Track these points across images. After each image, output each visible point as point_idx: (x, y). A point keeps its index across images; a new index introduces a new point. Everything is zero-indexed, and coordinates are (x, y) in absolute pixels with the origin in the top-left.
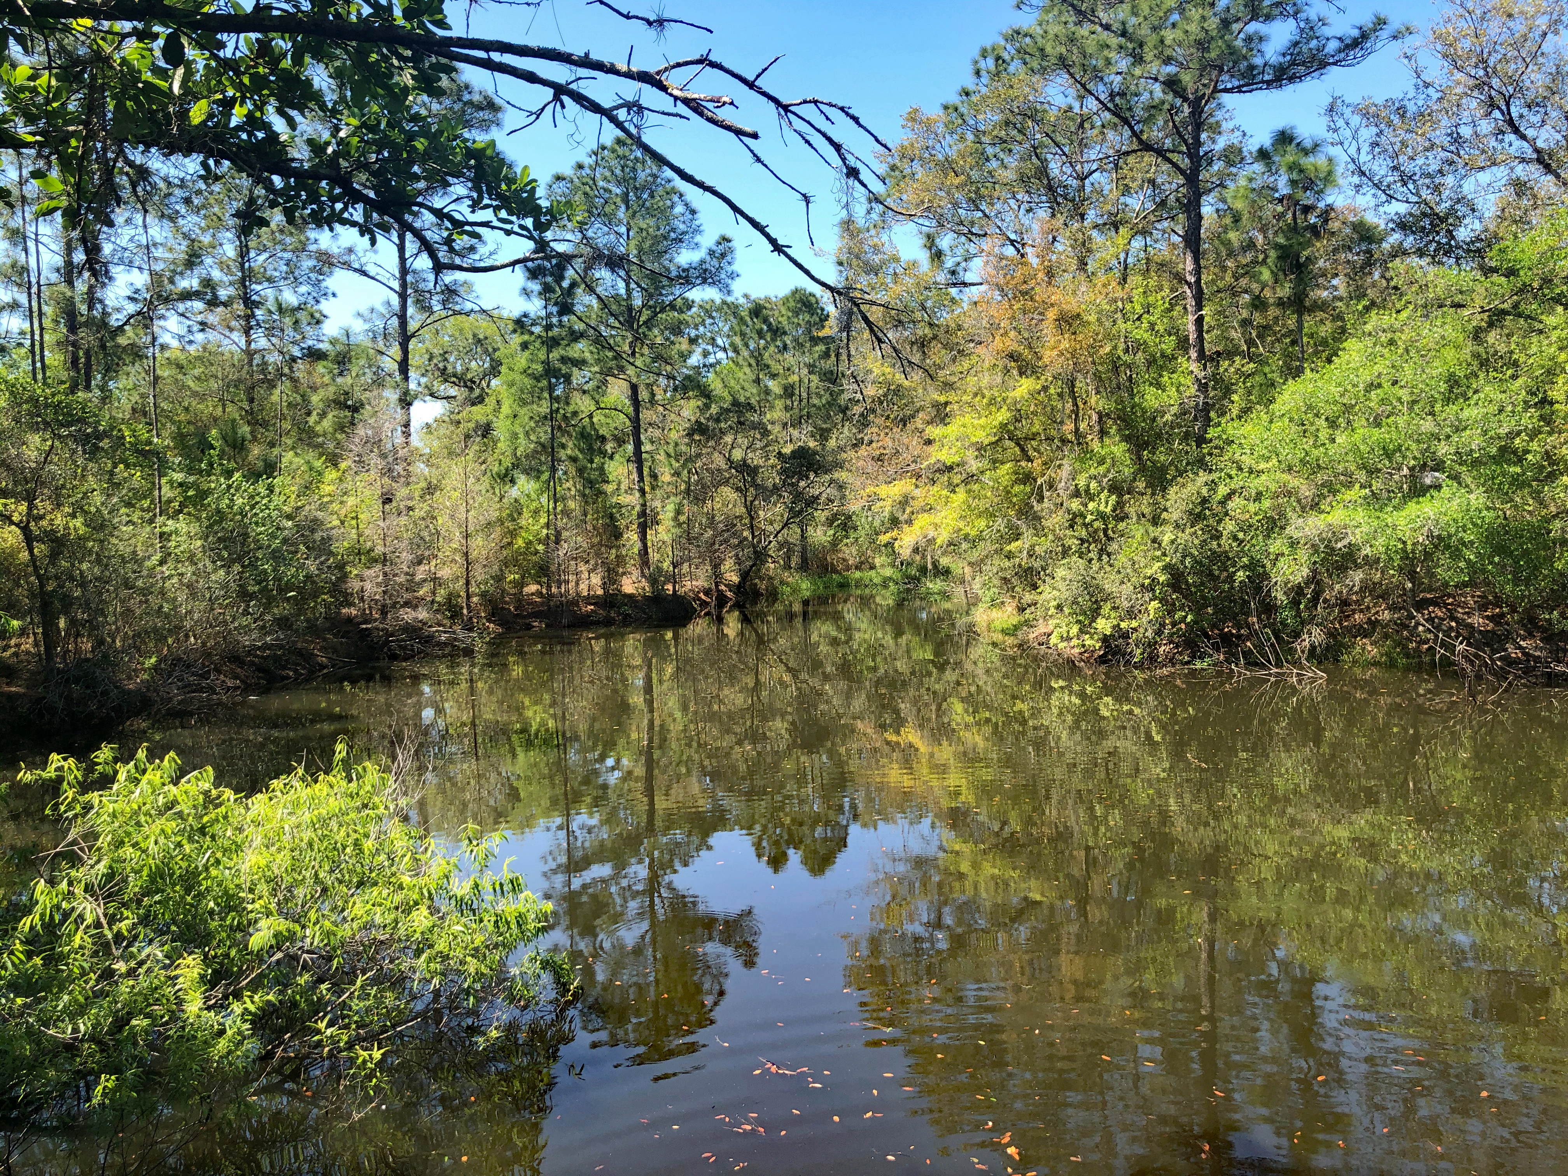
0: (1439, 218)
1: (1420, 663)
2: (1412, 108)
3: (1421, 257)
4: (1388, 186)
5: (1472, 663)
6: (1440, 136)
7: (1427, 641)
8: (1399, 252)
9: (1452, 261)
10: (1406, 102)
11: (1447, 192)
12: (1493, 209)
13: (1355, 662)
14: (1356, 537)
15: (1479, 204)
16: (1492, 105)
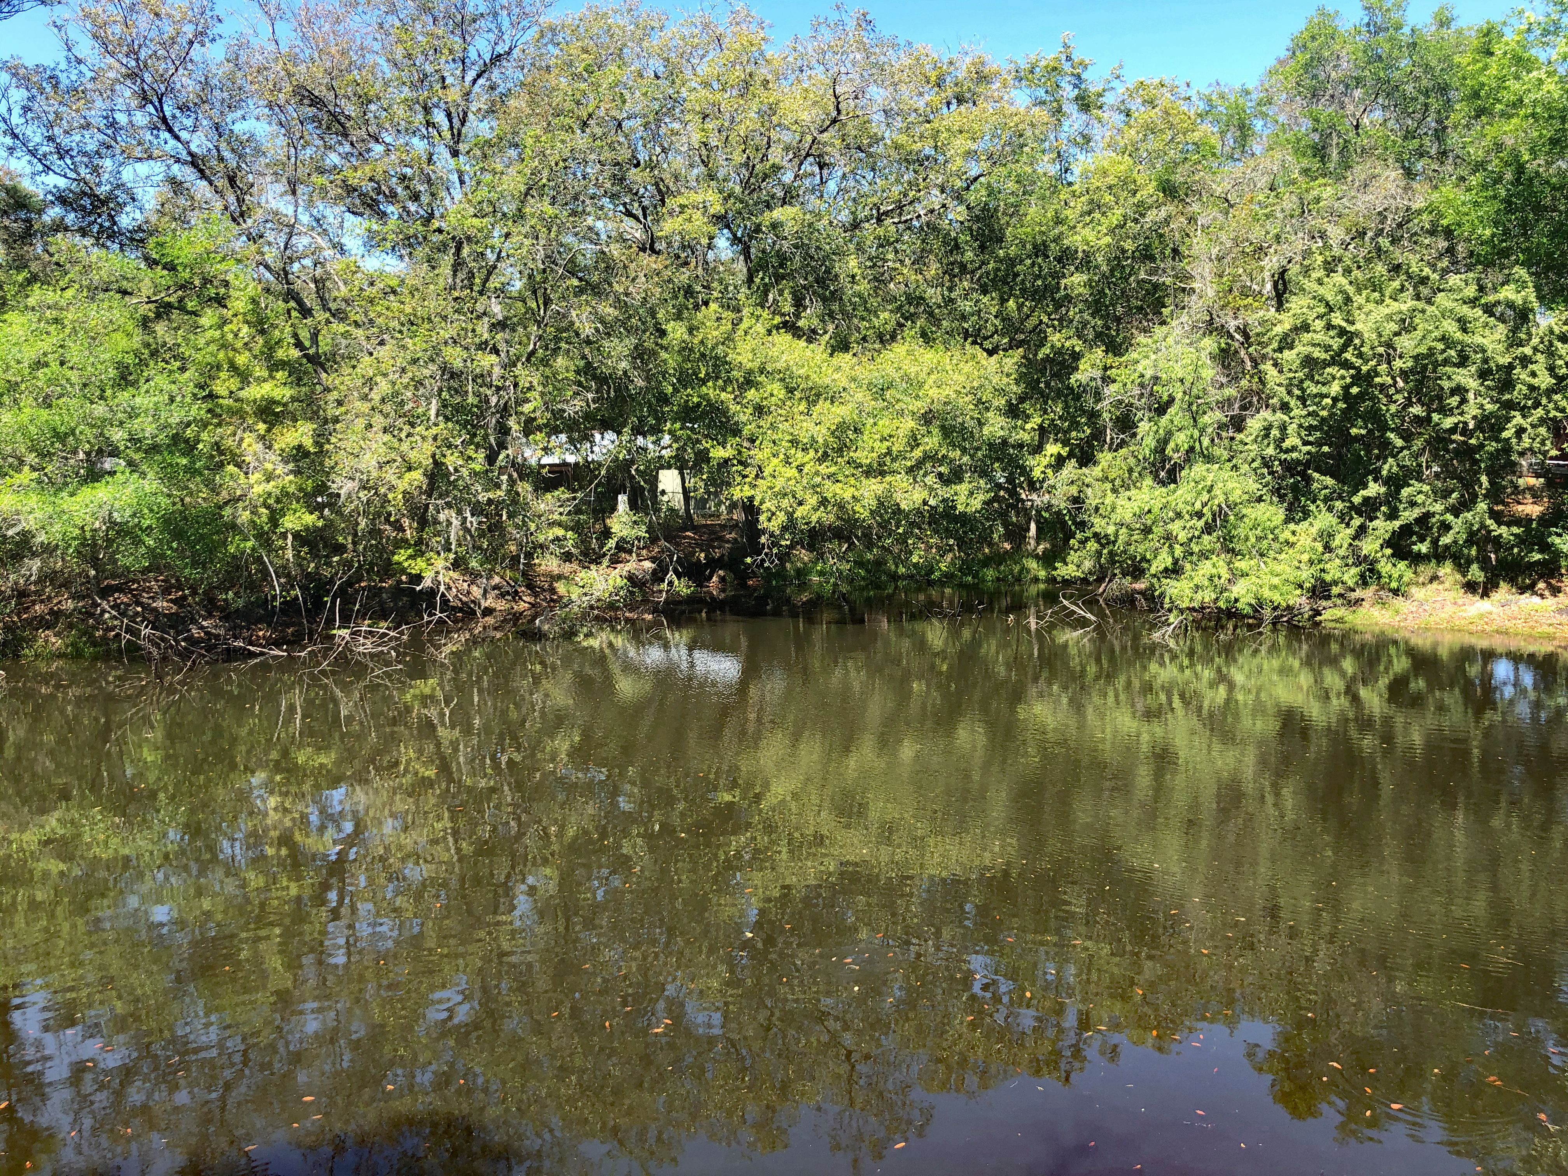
0: (99, 200)
1: (108, 652)
2: (64, 81)
3: (84, 236)
4: (45, 155)
5: (158, 647)
6: (95, 116)
7: (113, 628)
8: (59, 227)
9: (116, 246)
10: (58, 73)
11: (106, 176)
12: (153, 202)
13: (37, 656)
14: (29, 523)
15: (139, 193)
16: (145, 99)
